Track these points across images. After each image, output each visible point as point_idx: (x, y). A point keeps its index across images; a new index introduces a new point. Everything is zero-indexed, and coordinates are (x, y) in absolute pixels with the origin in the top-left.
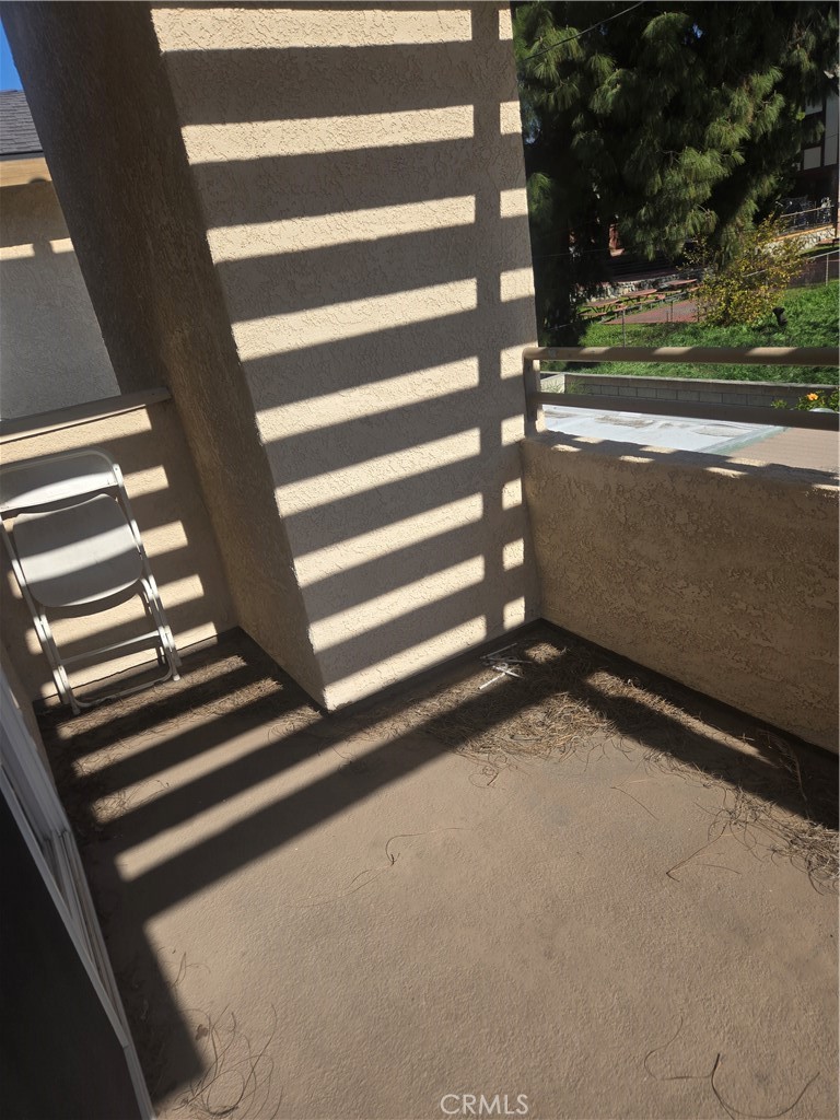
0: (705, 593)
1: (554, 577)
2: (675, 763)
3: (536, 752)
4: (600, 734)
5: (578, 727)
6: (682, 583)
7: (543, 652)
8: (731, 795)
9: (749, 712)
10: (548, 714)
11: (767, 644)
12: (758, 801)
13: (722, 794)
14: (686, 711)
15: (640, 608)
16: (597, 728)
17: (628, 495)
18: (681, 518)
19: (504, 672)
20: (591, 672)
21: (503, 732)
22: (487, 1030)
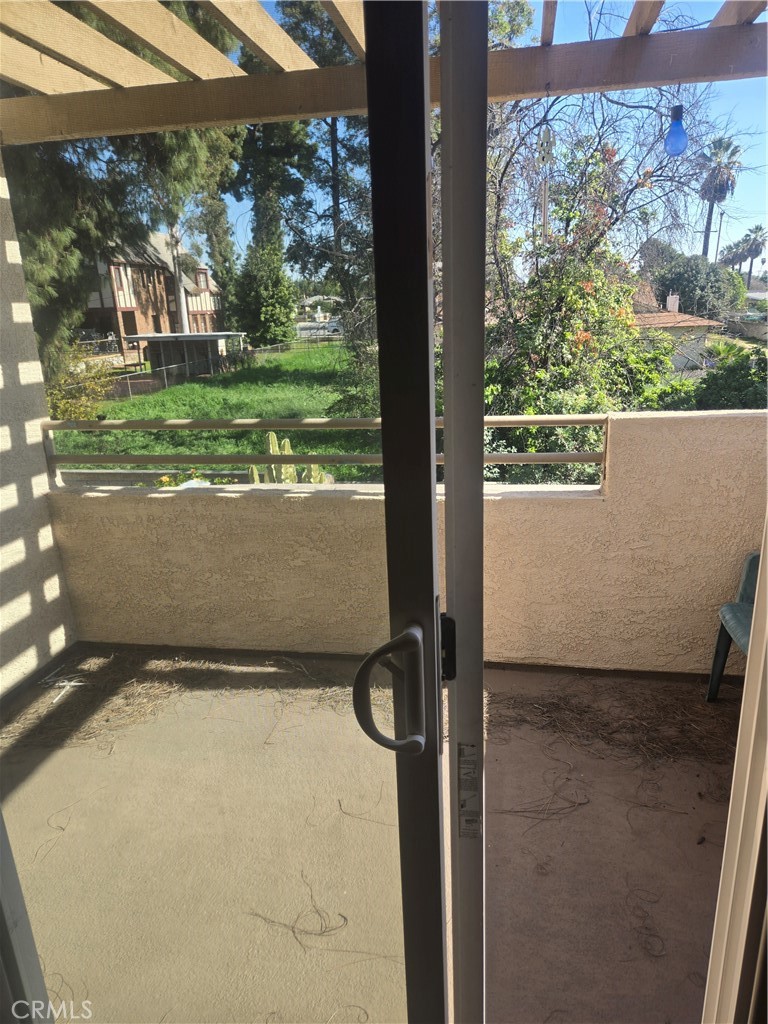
0: (225, 577)
1: (90, 602)
2: (234, 691)
3: (134, 722)
4: (174, 696)
5: (157, 697)
6: (208, 575)
7: (93, 664)
8: (276, 694)
9: (264, 648)
10: (126, 698)
11: (269, 599)
12: (291, 691)
13: (270, 696)
14: (224, 663)
15: (175, 603)
16: (170, 692)
17: (157, 522)
18: (203, 529)
19: (68, 687)
20: (145, 662)
21: (97, 720)
22: (210, 864)
